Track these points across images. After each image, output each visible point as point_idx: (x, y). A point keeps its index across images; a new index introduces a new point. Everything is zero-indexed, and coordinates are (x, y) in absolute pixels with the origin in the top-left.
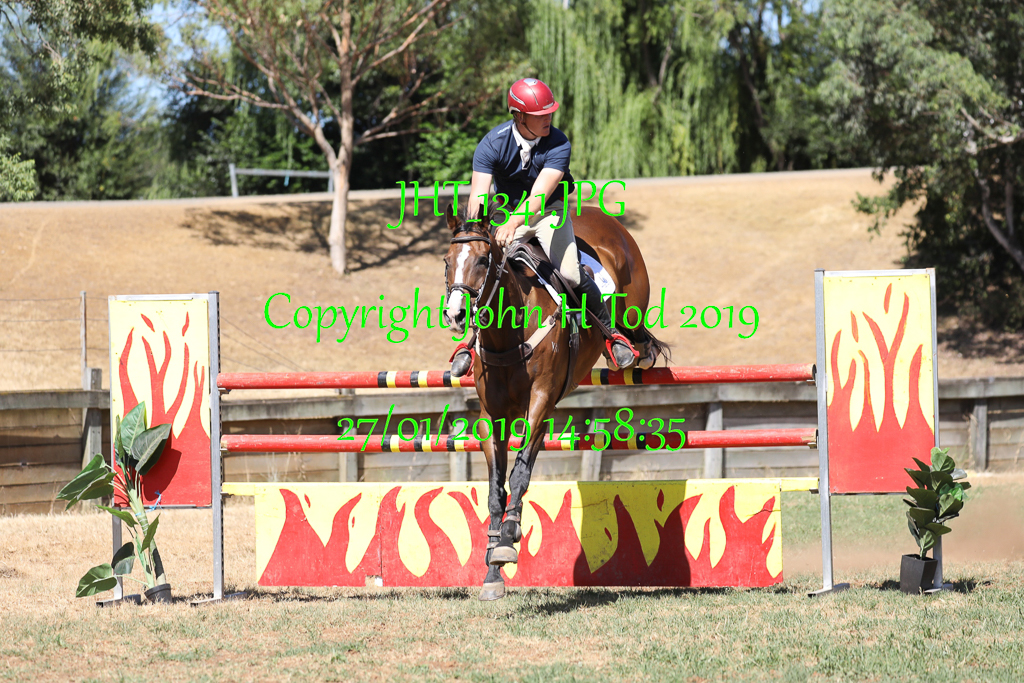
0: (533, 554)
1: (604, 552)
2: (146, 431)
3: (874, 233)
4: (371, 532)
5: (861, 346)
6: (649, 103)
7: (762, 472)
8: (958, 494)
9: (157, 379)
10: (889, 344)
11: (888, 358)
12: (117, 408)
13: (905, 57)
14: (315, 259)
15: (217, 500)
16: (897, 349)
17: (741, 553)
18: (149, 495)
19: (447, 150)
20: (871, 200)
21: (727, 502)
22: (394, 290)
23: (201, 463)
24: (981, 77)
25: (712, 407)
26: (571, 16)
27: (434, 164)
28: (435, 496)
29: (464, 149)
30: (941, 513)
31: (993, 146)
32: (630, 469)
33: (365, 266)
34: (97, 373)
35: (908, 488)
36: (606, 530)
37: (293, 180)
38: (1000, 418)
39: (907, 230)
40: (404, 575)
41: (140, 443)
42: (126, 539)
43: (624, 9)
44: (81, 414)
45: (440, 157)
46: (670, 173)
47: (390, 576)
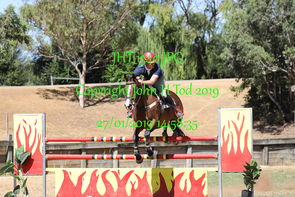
0: (136, 189)
1: (156, 189)
2: (24, 153)
3: (236, 97)
4: (89, 183)
5: (231, 130)
6: (172, 59)
7: (203, 165)
8: (258, 173)
9: (27, 138)
10: (239, 129)
11: (239, 133)
12: (15, 146)
13: (245, 47)
14: (75, 103)
15: (44, 173)
16: (241, 131)
17: (196, 189)
18: (25, 172)
19: (114, 72)
20: (235, 87)
21: (192, 174)
22: (98, 112)
23: (39, 162)
24: (267, 53)
25: (189, 147)
26: (150, 34)
27: (110, 76)
28: (107, 172)
29: (118, 72)
30: (253, 178)
31: (270, 72)
32: (165, 164)
33: (89, 105)
34: (11, 136)
35: (244, 171)
36: (157, 182)
37: (69, 80)
38: (272, 150)
39: (246, 96)
40: (98, 195)
41: (22, 156)
42: (17, 184)
43: (165, 32)
44: (6, 148)
45: (111, 74)
46: (177, 79)
47: (94, 195)
